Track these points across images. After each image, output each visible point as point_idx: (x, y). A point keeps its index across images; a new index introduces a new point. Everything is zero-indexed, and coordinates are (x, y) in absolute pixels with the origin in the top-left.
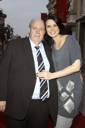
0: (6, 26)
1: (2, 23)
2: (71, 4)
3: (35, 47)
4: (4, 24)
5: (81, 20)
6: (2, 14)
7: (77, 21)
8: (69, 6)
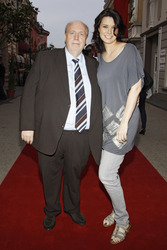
0: (48, 46)
1: (43, 42)
2: (134, 12)
3: (73, 60)
4: (46, 44)
5: (147, 33)
6: (43, 30)
7: (142, 35)
8: (131, 15)
